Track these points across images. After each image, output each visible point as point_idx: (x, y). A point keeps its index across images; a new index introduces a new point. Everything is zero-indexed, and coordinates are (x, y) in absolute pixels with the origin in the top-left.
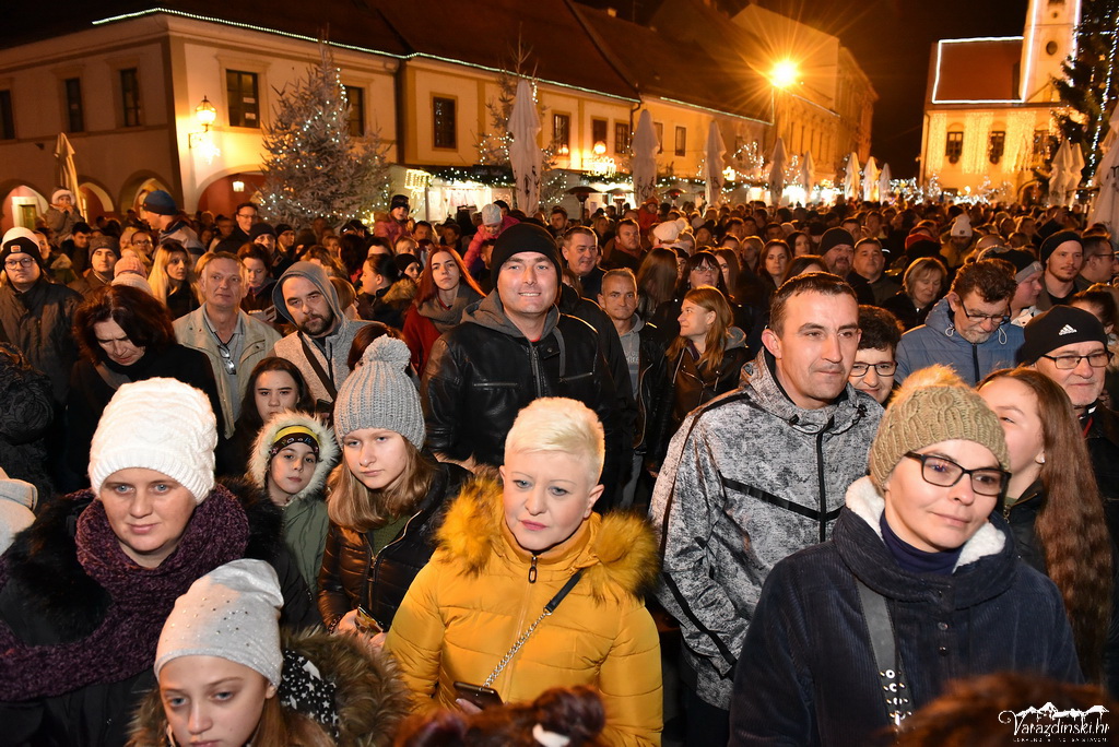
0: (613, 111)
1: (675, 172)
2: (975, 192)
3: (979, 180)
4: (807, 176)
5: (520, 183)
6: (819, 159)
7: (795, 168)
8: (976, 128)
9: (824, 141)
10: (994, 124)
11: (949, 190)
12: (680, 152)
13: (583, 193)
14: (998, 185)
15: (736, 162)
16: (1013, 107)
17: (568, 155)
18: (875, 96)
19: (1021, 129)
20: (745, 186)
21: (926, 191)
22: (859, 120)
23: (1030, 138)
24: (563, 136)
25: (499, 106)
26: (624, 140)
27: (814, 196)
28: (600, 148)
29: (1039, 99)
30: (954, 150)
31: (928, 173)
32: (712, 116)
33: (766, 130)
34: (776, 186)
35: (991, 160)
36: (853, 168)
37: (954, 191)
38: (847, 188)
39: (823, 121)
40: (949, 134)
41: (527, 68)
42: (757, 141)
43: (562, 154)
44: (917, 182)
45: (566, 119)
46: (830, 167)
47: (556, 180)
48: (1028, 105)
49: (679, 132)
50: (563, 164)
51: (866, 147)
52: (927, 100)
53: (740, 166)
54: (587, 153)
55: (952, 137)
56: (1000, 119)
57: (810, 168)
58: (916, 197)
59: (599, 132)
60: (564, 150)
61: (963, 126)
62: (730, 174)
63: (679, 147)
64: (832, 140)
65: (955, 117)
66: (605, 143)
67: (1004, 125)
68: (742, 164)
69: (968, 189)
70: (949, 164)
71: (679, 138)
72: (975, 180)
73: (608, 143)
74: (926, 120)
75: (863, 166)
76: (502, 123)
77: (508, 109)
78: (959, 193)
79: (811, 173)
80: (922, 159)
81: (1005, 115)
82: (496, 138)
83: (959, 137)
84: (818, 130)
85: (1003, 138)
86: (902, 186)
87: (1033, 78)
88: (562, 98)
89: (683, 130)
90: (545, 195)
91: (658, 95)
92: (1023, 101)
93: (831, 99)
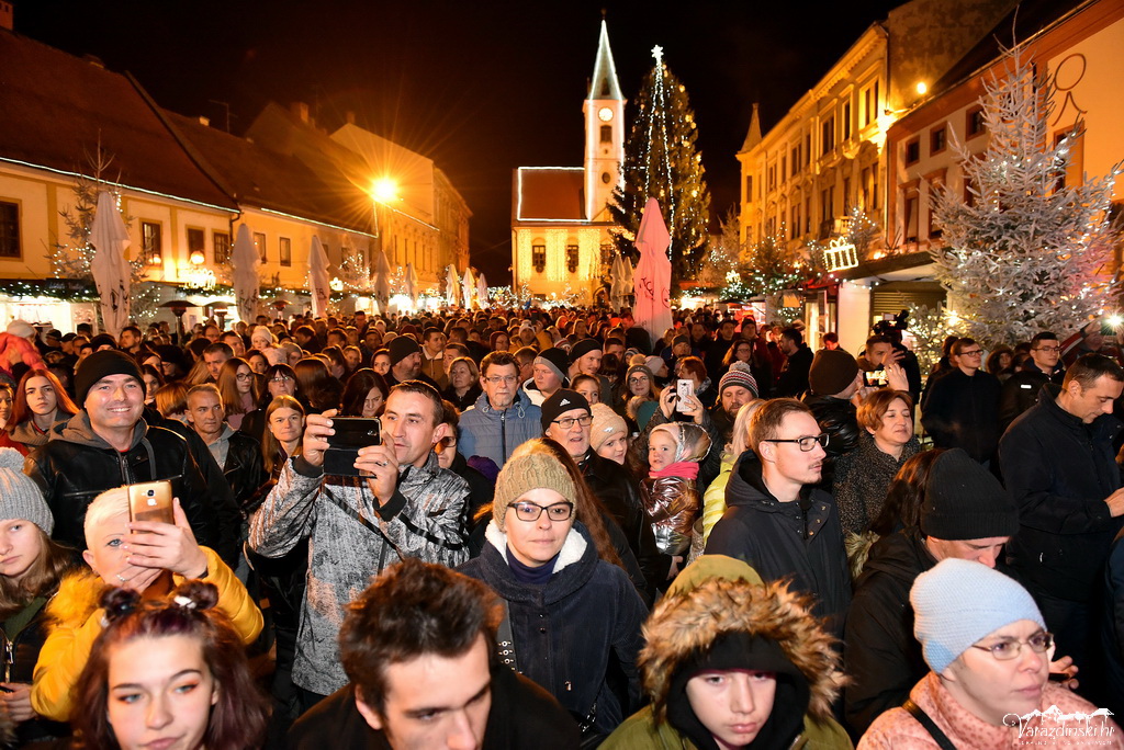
0: (210, 220)
1: (282, 283)
2: (560, 297)
3: (562, 286)
4: (411, 286)
5: (106, 298)
6: (424, 269)
7: (401, 278)
8: (556, 242)
9: (427, 253)
10: (569, 239)
11: (538, 296)
12: (286, 263)
13: (180, 308)
14: (577, 291)
15: (343, 273)
16: (581, 225)
17: (161, 266)
18: (470, 213)
19: (591, 243)
20: (353, 296)
21: (520, 297)
22: (457, 235)
23: (598, 252)
24: (156, 246)
25: (76, 215)
26: (224, 249)
27: (420, 303)
28: (198, 258)
29: (601, 219)
30: (539, 261)
31: (520, 281)
32: (316, 228)
33: (371, 242)
34: (381, 295)
35: (570, 270)
36: (453, 278)
37: (543, 297)
38: (449, 295)
39: (424, 234)
40: (534, 247)
41: (109, 174)
42: (362, 252)
43: (153, 265)
44: (512, 289)
45: (156, 228)
46: (433, 276)
47: (148, 293)
48: (595, 224)
49: (283, 243)
50: (155, 275)
51: (465, 259)
52: (513, 218)
53: (347, 276)
54: (183, 262)
55: (537, 250)
56: (573, 235)
57: (414, 278)
58: (512, 302)
59: (196, 241)
60: (157, 260)
61: (544, 240)
62: (337, 285)
63: (284, 257)
64: (434, 251)
65: (538, 233)
66: (203, 253)
67: (577, 240)
68: (348, 275)
69: (554, 294)
70: (536, 273)
71: (283, 248)
72: (560, 288)
73: (207, 253)
74: (513, 235)
75: (462, 275)
76: (80, 233)
77: (87, 217)
78: (547, 298)
79: (415, 283)
80: (514, 268)
81: (576, 232)
82: (73, 249)
83: (542, 250)
84: (420, 244)
85: (577, 251)
86: (498, 292)
87: (595, 202)
88: (151, 206)
89: (288, 240)
90: (136, 309)
91: (258, 205)
92: (589, 220)
93: (429, 215)
